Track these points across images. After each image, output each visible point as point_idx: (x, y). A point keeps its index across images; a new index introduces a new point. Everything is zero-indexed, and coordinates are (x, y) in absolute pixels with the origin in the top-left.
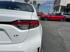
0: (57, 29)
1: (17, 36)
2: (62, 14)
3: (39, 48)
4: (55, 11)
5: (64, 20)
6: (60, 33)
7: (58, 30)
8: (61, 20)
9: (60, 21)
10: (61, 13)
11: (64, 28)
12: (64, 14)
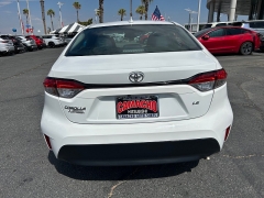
0: (239, 84)
1: (197, 103)
2: (243, 26)
3: (228, 129)
4: (216, 14)
5: (253, 50)
6: (251, 96)
7: (243, 86)
8: (243, 51)
9: (240, 54)
10: (240, 24)
11: (260, 79)
12: (252, 25)
